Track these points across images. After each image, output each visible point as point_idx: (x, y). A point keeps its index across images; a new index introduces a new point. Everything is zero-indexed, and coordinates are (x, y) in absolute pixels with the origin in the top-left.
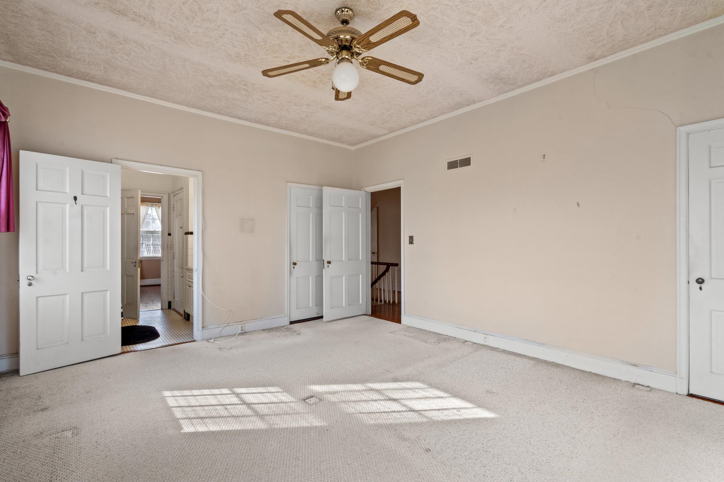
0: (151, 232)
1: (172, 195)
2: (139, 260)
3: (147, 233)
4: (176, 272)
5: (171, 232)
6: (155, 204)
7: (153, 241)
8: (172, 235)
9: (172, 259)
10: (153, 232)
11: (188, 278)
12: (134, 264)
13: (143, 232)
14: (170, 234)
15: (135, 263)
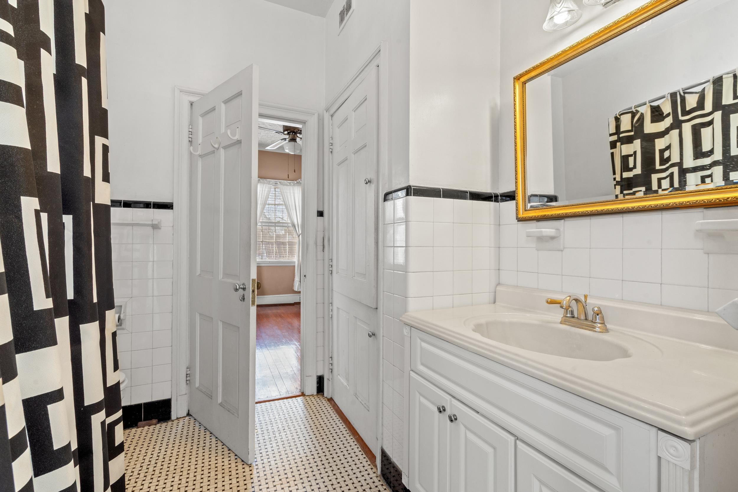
0: (274, 224)
1: (327, 116)
2: (253, 280)
3: (269, 226)
4: (338, 308)
5: (323, 208)
6: (279, 182)
7: (277, 238)
8: (326, 214)
9: (327, 273)
10: (276, 224)
11: (422, 364)
12: (241, 292)
13: (263, 224)
14: (320, 214)
15: (244, 289)
